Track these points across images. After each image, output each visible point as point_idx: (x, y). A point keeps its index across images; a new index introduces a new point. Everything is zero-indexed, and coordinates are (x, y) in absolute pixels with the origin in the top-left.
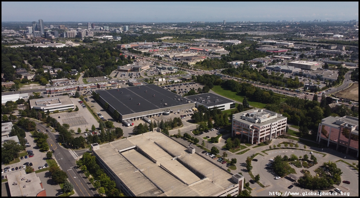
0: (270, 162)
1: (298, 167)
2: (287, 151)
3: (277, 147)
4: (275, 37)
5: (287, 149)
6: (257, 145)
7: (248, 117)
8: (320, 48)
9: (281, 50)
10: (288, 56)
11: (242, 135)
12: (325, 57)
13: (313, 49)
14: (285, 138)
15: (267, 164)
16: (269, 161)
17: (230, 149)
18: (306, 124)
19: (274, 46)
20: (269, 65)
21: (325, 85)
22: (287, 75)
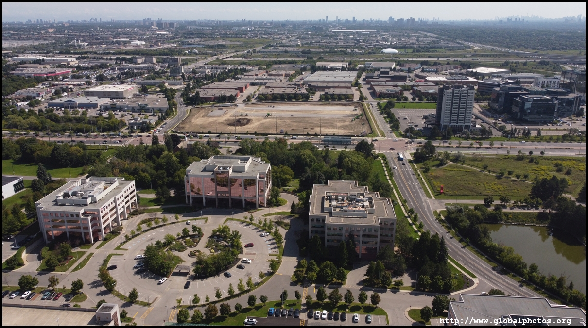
0: (137, 260)
1: (182, 251)
2: (154, 234)
3: (136, 233)
4: (37, 50)
5: (152, 231)
6: (102, 241)
7: (69, 198)
8: (120, 63)
9: (59, 71)
10: (77, 80)
11: (68, 233)
12: (136, 76)
13: (110, 65)
14: (140, 214)
15: (135, 265)
16: (135, 259)
17: (56, 268)
18: (161, 183)
19: (45, 66)
20: (52, 99)
21: (156, 118)
22: (92, 113)
